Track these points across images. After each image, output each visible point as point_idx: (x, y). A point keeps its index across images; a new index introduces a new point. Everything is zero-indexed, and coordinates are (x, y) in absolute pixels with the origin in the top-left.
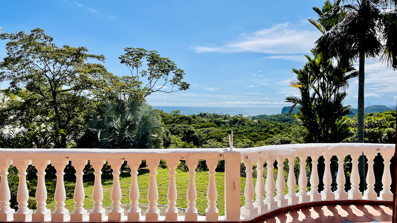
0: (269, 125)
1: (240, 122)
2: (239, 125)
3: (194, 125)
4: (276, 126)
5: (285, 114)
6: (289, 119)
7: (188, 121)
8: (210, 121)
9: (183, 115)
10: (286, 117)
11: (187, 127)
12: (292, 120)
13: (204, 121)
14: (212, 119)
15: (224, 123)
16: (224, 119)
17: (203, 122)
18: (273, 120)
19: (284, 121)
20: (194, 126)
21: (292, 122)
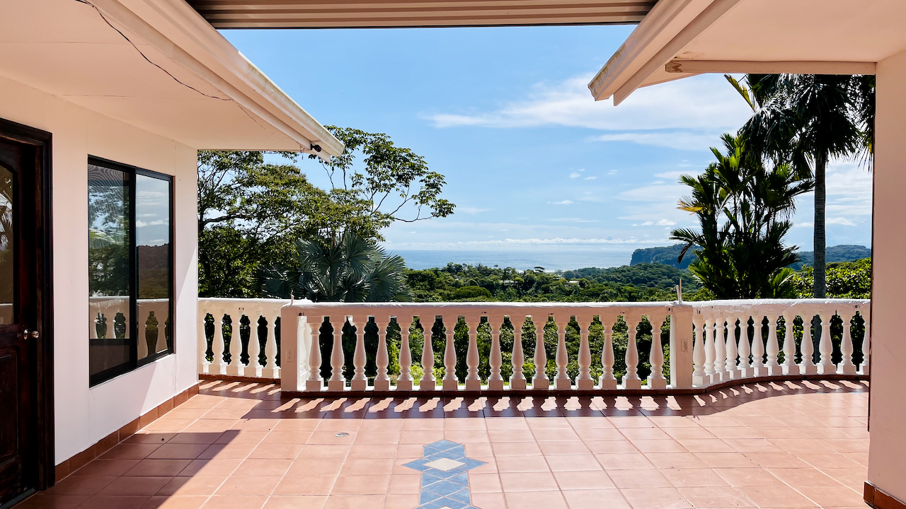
0: (606, 291)
1: (539, 284)
2: (536, 291)
3: (441, 291)
4: (621, 292)
5: (640, 265)
6: (648, 277)
7: (426, 283)
8: (472, 283)
9: (411, 270)
10: (642, 273)
11: (426, 296)
12: (654, 279)
13: (457, 282)
14: (476, 278)
15: (504, 287)
16: (504, 279)
17: (457, 285)
18: (613, 279)
19: (637, 282)
20: (441, 294)
21: (656, 283)
